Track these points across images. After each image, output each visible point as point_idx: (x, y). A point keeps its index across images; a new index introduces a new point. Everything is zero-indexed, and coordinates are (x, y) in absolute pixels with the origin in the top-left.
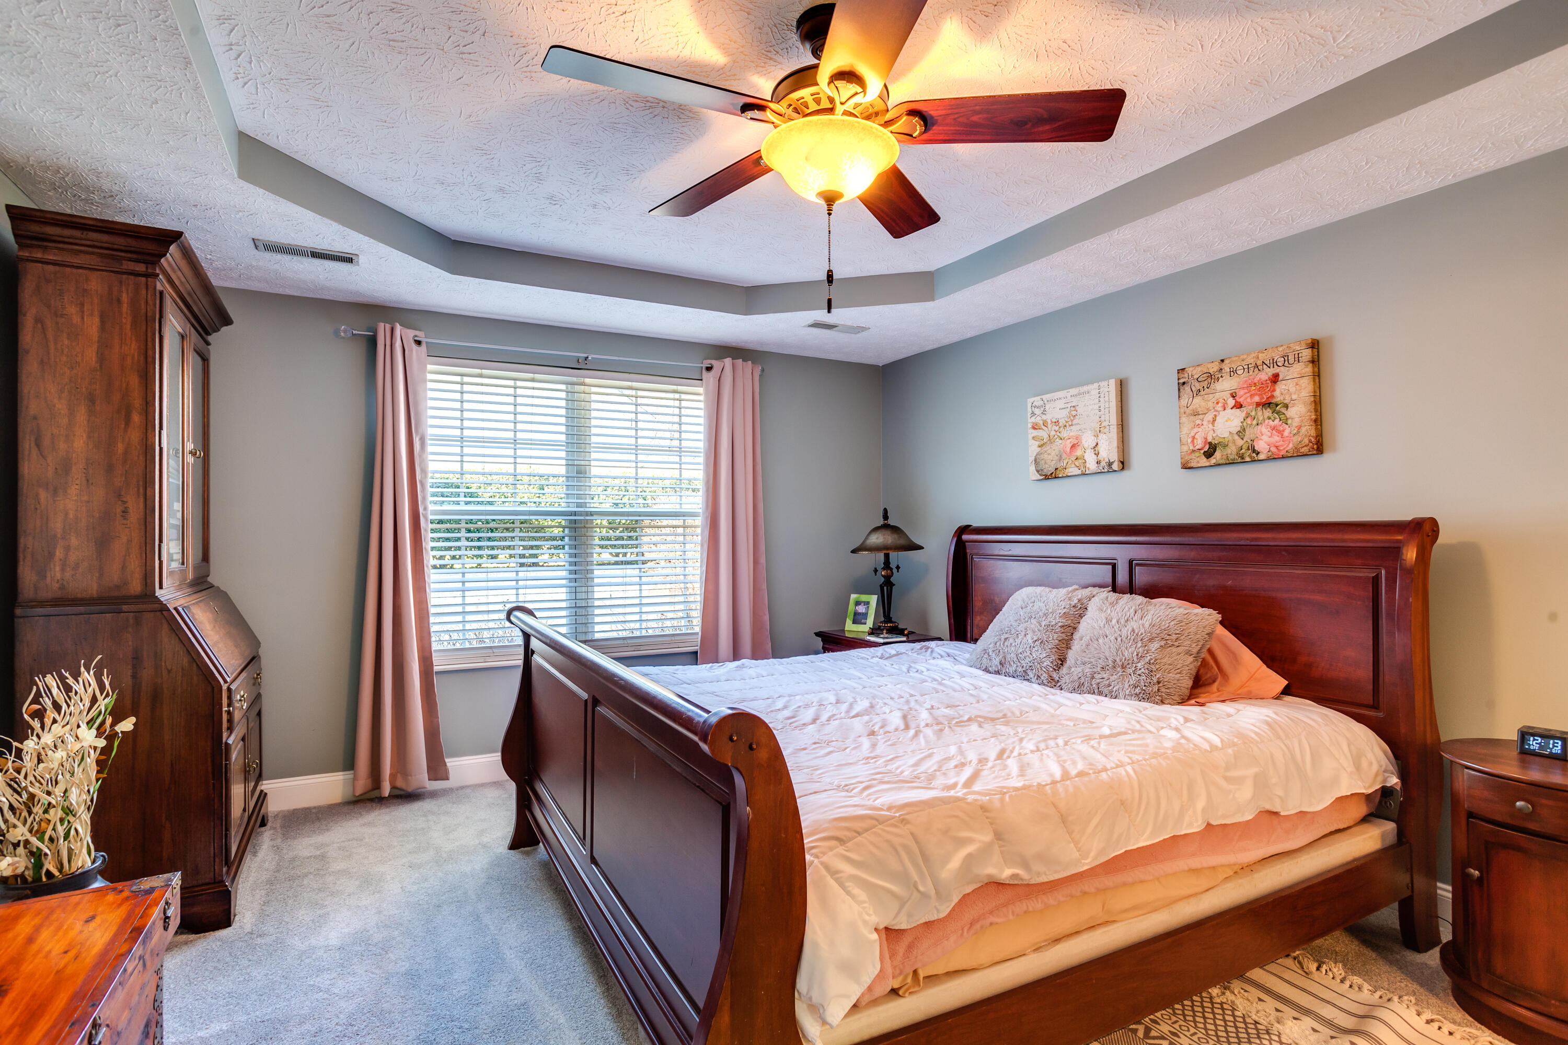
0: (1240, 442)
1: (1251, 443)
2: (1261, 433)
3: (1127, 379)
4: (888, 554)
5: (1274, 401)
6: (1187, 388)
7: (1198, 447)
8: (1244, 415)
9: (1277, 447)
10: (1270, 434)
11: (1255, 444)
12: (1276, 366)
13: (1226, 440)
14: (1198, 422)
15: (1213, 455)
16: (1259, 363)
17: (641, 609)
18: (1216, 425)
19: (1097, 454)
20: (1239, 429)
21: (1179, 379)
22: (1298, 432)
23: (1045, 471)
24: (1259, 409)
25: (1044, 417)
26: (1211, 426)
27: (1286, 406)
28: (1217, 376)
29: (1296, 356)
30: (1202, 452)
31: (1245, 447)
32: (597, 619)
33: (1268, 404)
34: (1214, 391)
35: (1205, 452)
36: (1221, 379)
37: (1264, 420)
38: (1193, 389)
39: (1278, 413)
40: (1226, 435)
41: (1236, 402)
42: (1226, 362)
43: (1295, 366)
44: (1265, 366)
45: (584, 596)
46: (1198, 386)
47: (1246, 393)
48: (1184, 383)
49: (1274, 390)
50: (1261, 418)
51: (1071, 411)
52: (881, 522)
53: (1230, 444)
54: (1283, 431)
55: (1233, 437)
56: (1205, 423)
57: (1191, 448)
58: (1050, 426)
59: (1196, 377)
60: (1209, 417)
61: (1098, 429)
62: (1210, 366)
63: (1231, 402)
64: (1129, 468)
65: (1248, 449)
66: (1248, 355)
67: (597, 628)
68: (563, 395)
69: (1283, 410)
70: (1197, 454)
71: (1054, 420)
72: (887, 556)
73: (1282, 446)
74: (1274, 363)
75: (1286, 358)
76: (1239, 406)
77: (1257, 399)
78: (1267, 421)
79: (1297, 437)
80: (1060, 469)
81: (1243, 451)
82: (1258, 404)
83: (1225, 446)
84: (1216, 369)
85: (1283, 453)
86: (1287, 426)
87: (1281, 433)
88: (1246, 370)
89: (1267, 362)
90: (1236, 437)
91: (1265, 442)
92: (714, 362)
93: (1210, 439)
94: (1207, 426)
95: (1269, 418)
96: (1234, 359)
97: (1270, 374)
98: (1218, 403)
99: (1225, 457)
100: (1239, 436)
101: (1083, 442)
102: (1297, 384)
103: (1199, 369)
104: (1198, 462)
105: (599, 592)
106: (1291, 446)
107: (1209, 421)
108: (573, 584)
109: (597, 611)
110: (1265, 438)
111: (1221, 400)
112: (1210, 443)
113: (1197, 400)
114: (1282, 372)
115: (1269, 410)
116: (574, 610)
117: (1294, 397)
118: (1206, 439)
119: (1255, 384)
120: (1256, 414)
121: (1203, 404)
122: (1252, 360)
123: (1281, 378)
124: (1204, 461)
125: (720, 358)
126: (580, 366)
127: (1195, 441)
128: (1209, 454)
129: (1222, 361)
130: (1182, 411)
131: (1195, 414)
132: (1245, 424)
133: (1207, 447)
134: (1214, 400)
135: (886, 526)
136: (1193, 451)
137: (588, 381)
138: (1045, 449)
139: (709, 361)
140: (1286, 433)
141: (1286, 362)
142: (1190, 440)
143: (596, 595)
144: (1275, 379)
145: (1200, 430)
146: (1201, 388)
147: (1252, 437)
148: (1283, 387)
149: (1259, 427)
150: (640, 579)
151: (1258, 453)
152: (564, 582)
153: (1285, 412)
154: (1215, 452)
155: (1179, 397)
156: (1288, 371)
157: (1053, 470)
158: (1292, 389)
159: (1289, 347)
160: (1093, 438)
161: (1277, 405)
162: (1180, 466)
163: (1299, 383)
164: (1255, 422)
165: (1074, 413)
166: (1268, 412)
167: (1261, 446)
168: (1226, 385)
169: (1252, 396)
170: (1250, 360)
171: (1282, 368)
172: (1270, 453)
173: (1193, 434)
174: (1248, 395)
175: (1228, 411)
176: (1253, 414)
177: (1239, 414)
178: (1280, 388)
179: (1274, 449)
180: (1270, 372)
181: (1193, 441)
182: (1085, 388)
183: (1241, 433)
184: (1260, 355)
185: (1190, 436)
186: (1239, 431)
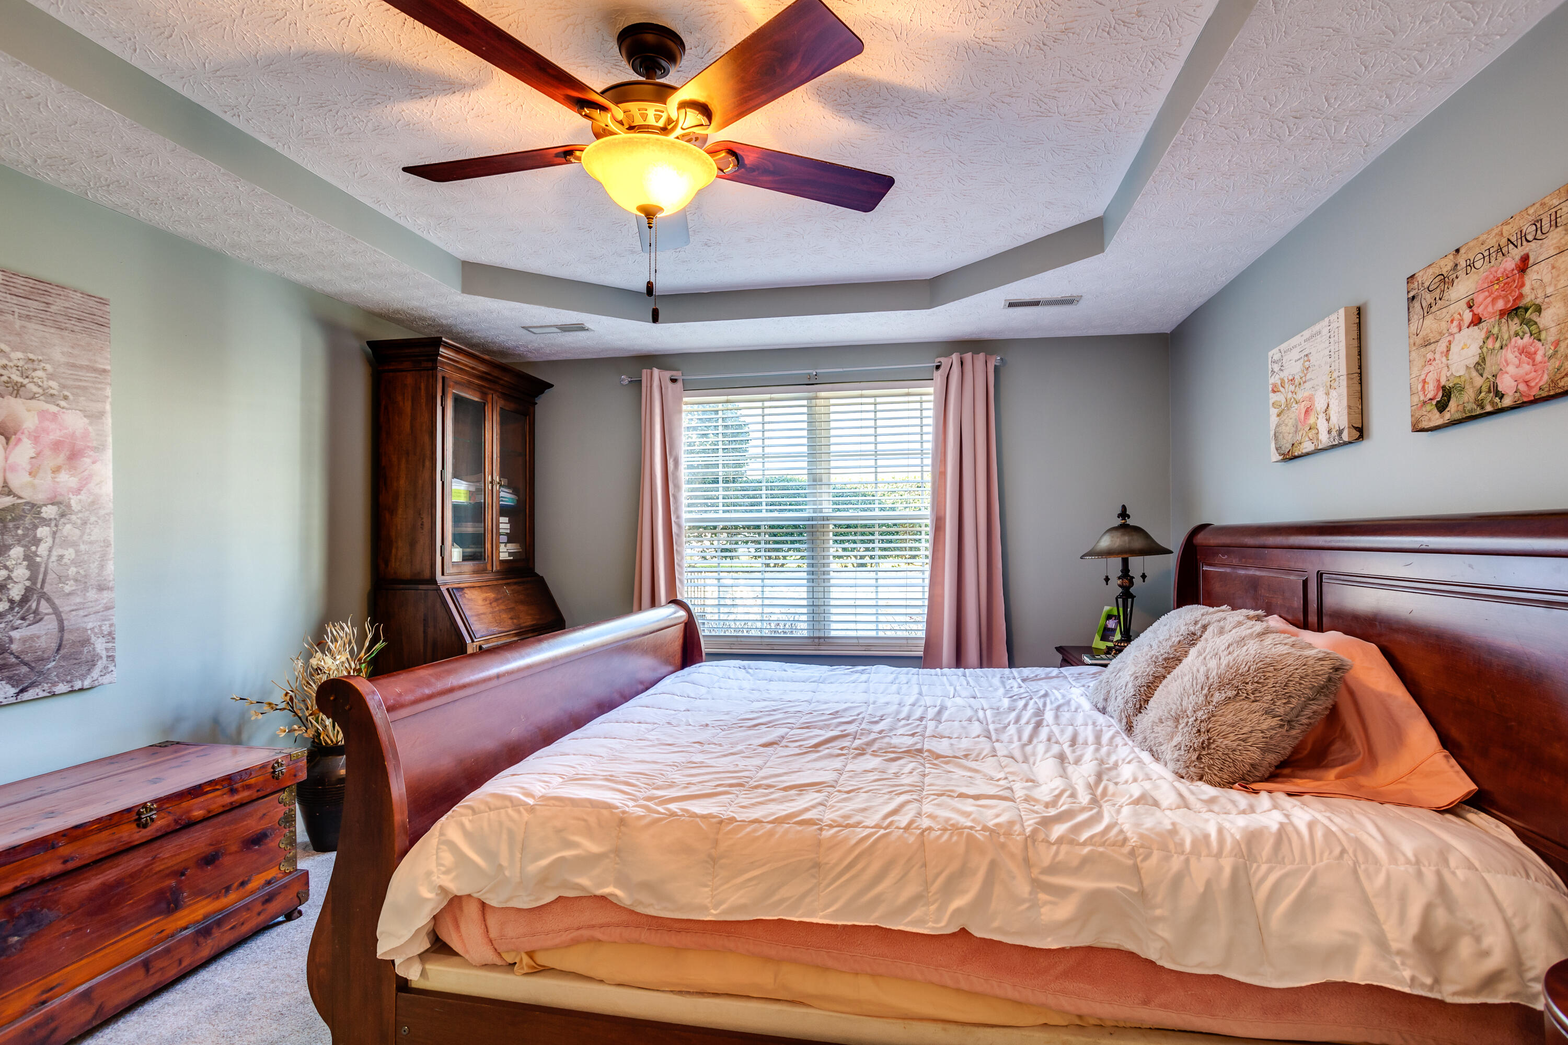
0: (1479, 381)
1: (1492, 379)
2: (1506, 361)
3: (1365, 304)
4: (1127, 559)
5: (1522, 303)
6: (1417, 304)
7: (1430, 396)
8: (1483, 335)
9: (1526, 382)
10: (1517, 362)
11: (1498, 381)
12: (1525, 243)
13: (1463, 379)
14: (1430, 356)
15: (1447, 406)
16: (1503, 242)
17: (877, 610)
18: (1450, 357)
19: (1328, 420)
20: (1477, 359)
21: (1408, 292)
22: (1556, 352)
23: (1283, 448)
24: (1503, 320)
25: (1282, 375)
26: (1444, 359)
27: (1539, 309)
28: (1451, 278)
29: (1553, 217)
30: (1434, 402)
31: (1485, 389)
32: (833, 618)
33: (1515, 311)
34: (1448, 303)
35: (1438, 402)
36: (1456, 281)
37: (1510, 338)
38: (1424, 305)
39: (1529, 323)
40: (1462, 372)
41: (1474, 315)
42: (1462, 251)
43: (1550, 235)
44: (1511, 246)
45: (821, 595)
46: (1428, 298)
47: (1486, 298)
48: (1413, 298)
49: (1523, 285)
50: (1506, 336)
51: (1305, 361)
52: (1120, 521)
53: (1467, 387)
54: (1535, 353)
55: (1470, 373)
56: (1437, 356)
57: (1422, 398)
58: (1286, 386)
59: (1426, 285)
60: (1442, 346)
61: (1328, 384)
62: (1442, 263)
63: (1468, 316)
64: (1368, 437)
65: (1489, 392)
66: (1489, 233)
67: (834, 626)
68: (805, 410)
69: (1535, 317)
70: (1428, 407)
71: (1291, 378)
72: (1125, 562)
73: (1534, 379)
74: (1523, 237)
75: (1539, 226)
76: (1477, 321)
77: (1500, 305)
78: (1513, 340)
79: (1552, 361)
80: (1296, 444)
81: (1483, 394)
82: (1502, 313)
83: (1462, 389)
84: (1450, 265)
85: (1535, 392)
86: (1539, 344)
87: (1531, 356)
88: (1487, 258)
89: (1513, 239)
90: (1474, 374)
91: (1511, 376)
92: (942, 359)
93: (1443, 382)
94: (1440, 360)
95: (1517, 334)
96: (1471, 244)
97: (1518, 258)
98: (1452, 321)
99: (1461, 408)
100: (1477, 370)
101: (1316, 405)
102: (1553, 267)
103: (1431, 271)
104: (1430, 420)
105: (835, 593)
106: (1546, 377)
107: (1442, 353)
108: (811, 584)
109: (833, 610)
110: (1511, 369)
111: (1457, 316)
112: (1444, 388)
113: (1429, 321)
114: (1532, 248)
115: (1516, 320)
116: (811, 608)
117: (1549, 290)
118: (1439, 381)
119: (1498, 279)
120: (1500, 330)
121: (1435, 326)
122: (1495, 240)
123: (1531, 261)
124: (1437, 419)
125: (948, 354)
126: (811, 382)
127: (1426, 386)
128: (1442, 406)
129: (1457, 251)
130: (1412, 341)
131: (1426, 344)
132: (1485, 350)
133: (1440, 394)
134: (1448, 318)
135: (1124, 528)
136: (1425, 403)
137: (823, 394)
138: (1284, 417)
139: (939, 359)
140: (1539, 358)
141: (1539, 232)
142: (1420, 387)
143: (832, 595)
144: (1524, 264)
145: (1432, 368)
146: (1433, 301)
147: (1494, 369)
148: (1535, 276)
149: (1504, 351)
150: (877, 582)
151: (1502, 396)
152: (805, 582)
153: (1537, 320)
154: (1449, 401)
155: (1409, 320)
156: (1541, 246)
157: (1290, 447)
158: (1547, 279)
159: (1543, 204)
160: (1324, 396)
161: (1526, 310)
162: (1410, 428)
163: (1557, 265)
164: (1498, 345)
165: (1307, 364)
166: (1515, 325)
167: (1506, 384)
168: (1463, 288)
169: (1494, 301)
170: (1492, 242)
171: (1533, 244)
172: (1517, 395)
173: (1423, 377)
174: (1489, 299)
175: (1465, 331)
176: (1495, 331)
177: (1477, 334)
178: (1532, 276)
179: (1522, 387)
180: (1516, 254)
181: (1423, 387)
182: (1316, 328)
183: (1480, 366)
184: (1505, 228)
185: (1420, 380)
186: (1478, 363)
